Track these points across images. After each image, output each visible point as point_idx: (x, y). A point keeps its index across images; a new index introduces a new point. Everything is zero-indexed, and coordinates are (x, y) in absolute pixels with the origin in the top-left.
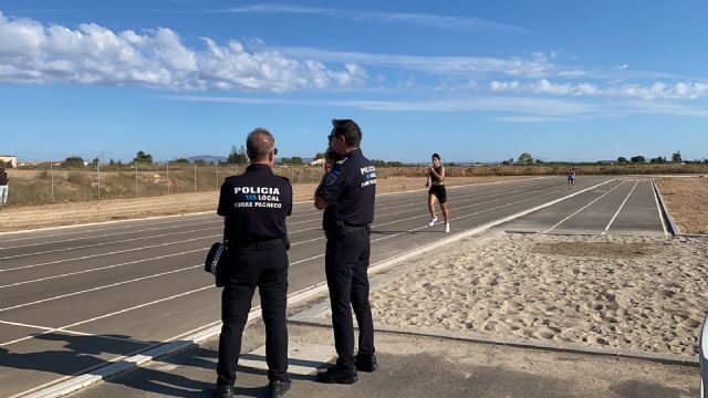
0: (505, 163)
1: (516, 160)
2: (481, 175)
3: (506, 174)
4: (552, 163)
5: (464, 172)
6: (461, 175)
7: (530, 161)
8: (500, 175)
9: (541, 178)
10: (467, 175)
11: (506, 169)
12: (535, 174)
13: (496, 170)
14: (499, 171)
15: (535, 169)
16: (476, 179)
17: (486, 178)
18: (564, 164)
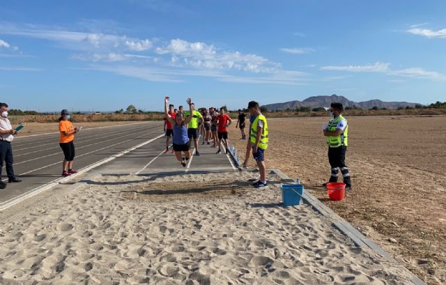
0: (117, 112)
1: (125, 110)
2: (99, 121)
3: (117, 120)
4: (149, 112)
5: (85, 119)
6: (83, 121)
7: (134, 111)
8: (113, 121)
9: (141, 122)
10: (88, 121)
11: (118, 116)
12: (137, 120)
13: (109, 117)
14: (112, 118)
15: (137, 116)
16: (94, 123)
17: (101, 123)
18: (157, 113)
